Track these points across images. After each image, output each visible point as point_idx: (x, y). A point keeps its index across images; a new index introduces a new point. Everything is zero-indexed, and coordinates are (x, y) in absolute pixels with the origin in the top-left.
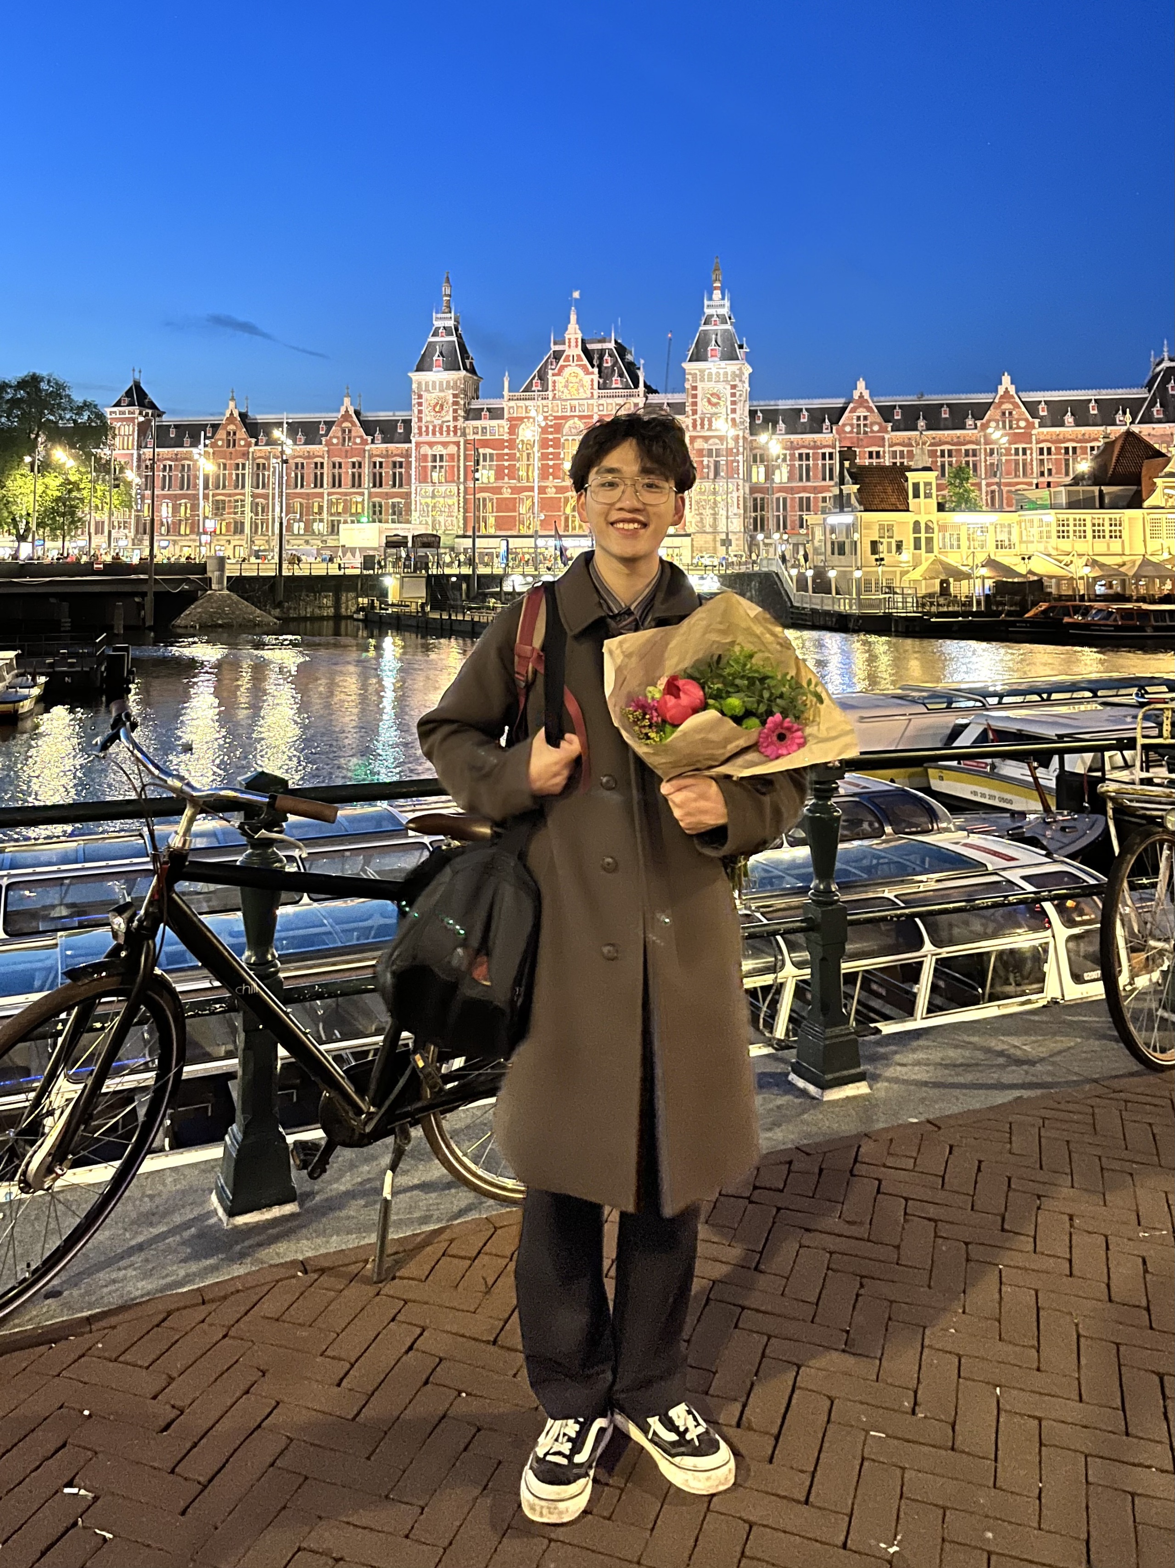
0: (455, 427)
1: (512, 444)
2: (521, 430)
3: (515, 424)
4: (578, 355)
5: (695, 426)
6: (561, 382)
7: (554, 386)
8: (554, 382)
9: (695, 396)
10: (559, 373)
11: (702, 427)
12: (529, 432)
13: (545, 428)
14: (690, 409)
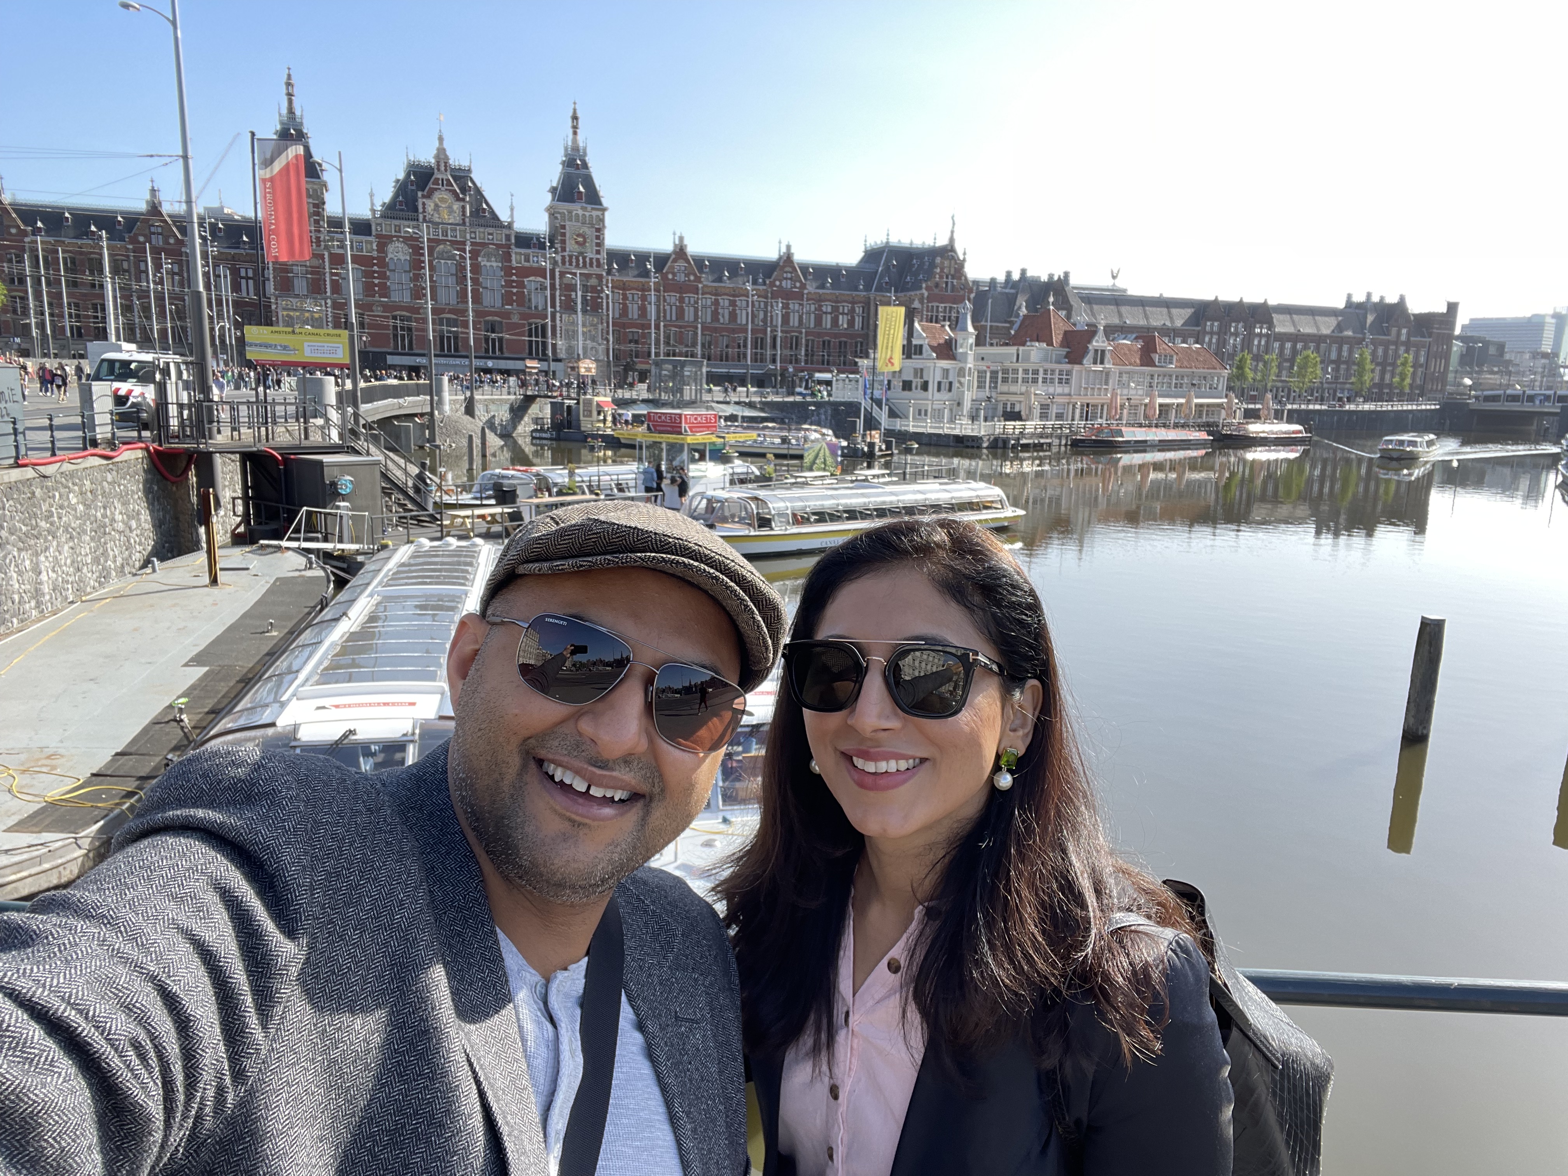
0: (318, 238)
1: (382, 262)
2: (391, 248)
3: (384, 241)
4: (448, 180)
5: (564, 263)
6: (430, 205)
7: (424, 208)
8: (424, 204)
9: (564, 235)
10: (429, 196)
11: (571, 264)
12: (398, 252)
13: (416, 249)
14: (559, 246)
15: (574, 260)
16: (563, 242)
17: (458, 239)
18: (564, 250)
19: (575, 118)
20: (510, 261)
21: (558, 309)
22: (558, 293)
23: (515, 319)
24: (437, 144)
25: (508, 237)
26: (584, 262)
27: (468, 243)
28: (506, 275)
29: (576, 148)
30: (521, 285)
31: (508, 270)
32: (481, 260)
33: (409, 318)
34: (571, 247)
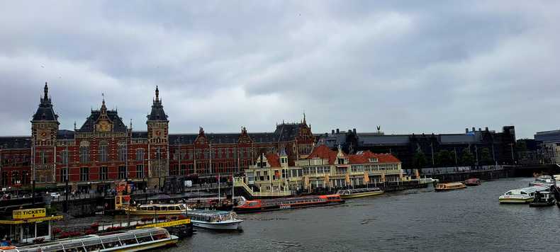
0: (52, 142)
1: (78, 148)
2: (81, 143)
3: (78, 141)
4: (106, 116)
5: (151, 142)
6: (98, 126)
8: (96, 126)
9: (152, 132)
10: (98, 123)
11: (154, 142)
12: (85, 144)
13: (92, 142)
14: (149, 136)
15: (156, 141)
16: (151, 134)
17: (109, 137)
18: (151, 137)
19: (157, 91)
20: (130, 143)
21: (149, 159)
22: (149, 153)
23: (131, 164)
24: (102, 104)
25: (129, 135)
26: (160, 141)
27: (113, 138)
28: (128, 149)
29: (157, 101)
30: (134, 151)
31: (129, 147)
32: (119, 144)
33: (87, 168)
34: (155, 136)
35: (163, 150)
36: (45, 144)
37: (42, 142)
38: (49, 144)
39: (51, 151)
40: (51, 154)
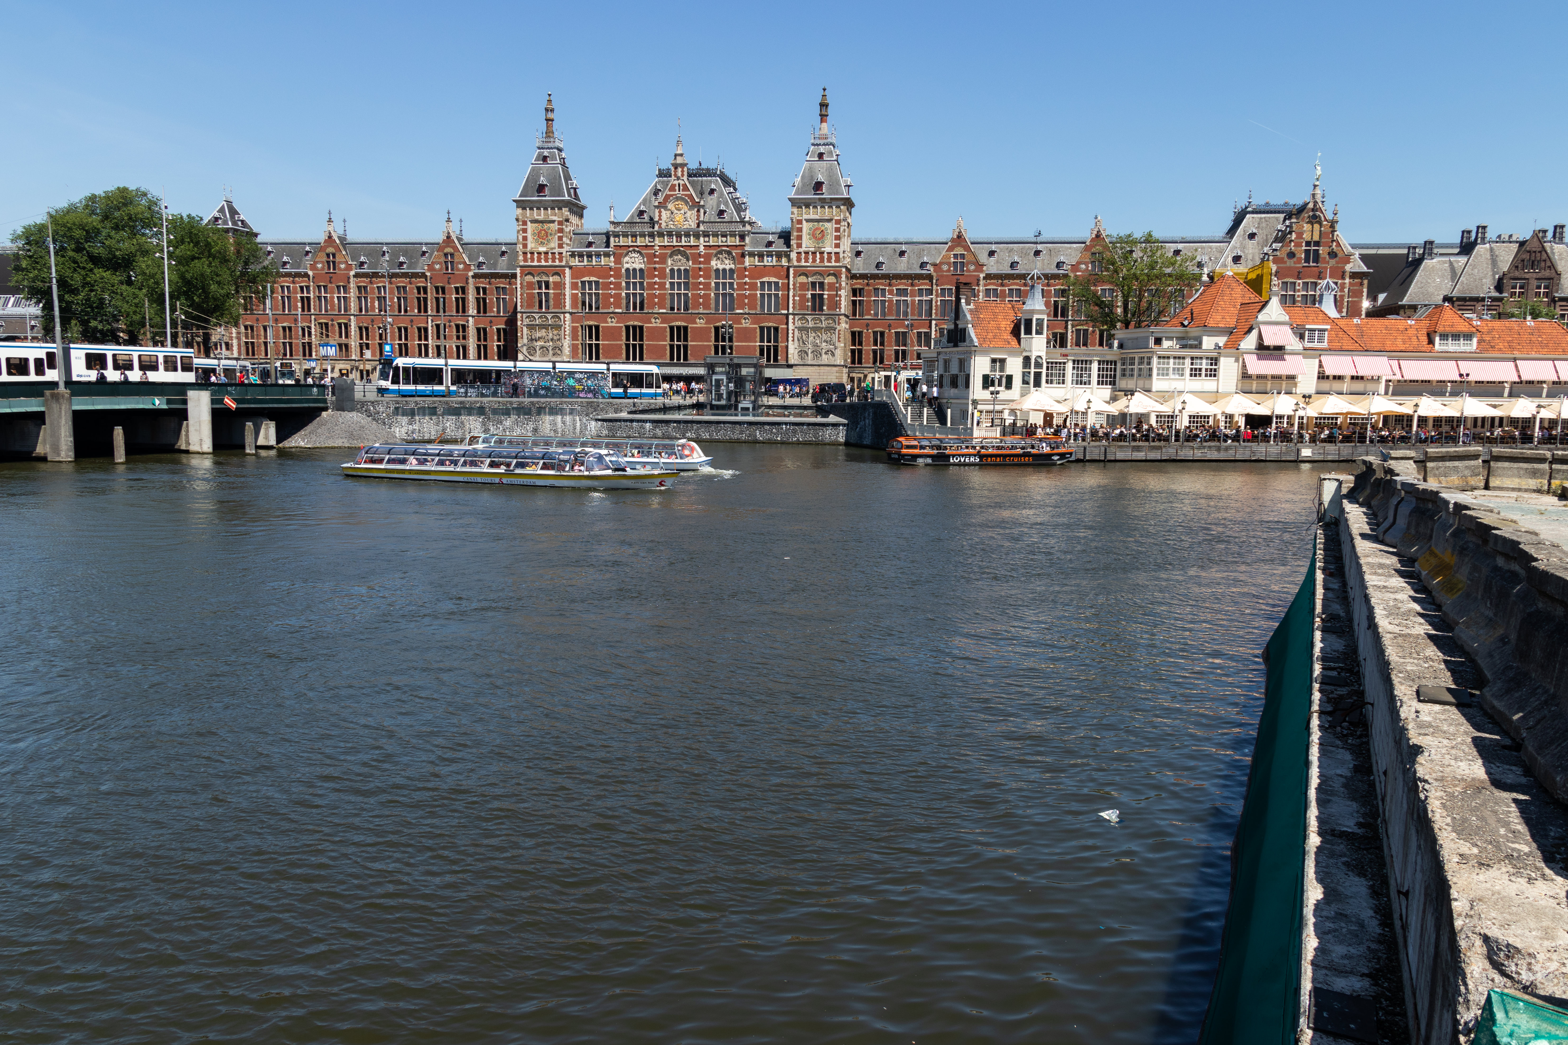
0: (561, 254)
1: (618, 273)
2: (627, 259)
3: (620, 254)
4: (685, 185)
5: (799, 260)
6: (665, 214)
7: (660, 216)
8: (660, 212)
9: (800, 230)
10: (665, 204)
11: (806, 261)
12: (634, 262)
13: (651, 258)
14: (793, 242)
15: (811, 257)
16: (800, 238)
17: (692, 244)
18: (799, 246)
19: (824, 105)
20: (743, 263)
21: (791, 310)
22: (791, 294)
23: (746, 324)
26: (822, 260)
27: (702, 248)
28: (738, 278)
30: (753, 287)
32: (715, 264)
33: (641, 328)
34: (807, 244)
35: (831, 286)
36: (546, 261)
37: (539, 253)
38: (554, 261)
39: (556, 278)
40: (560, 286)
